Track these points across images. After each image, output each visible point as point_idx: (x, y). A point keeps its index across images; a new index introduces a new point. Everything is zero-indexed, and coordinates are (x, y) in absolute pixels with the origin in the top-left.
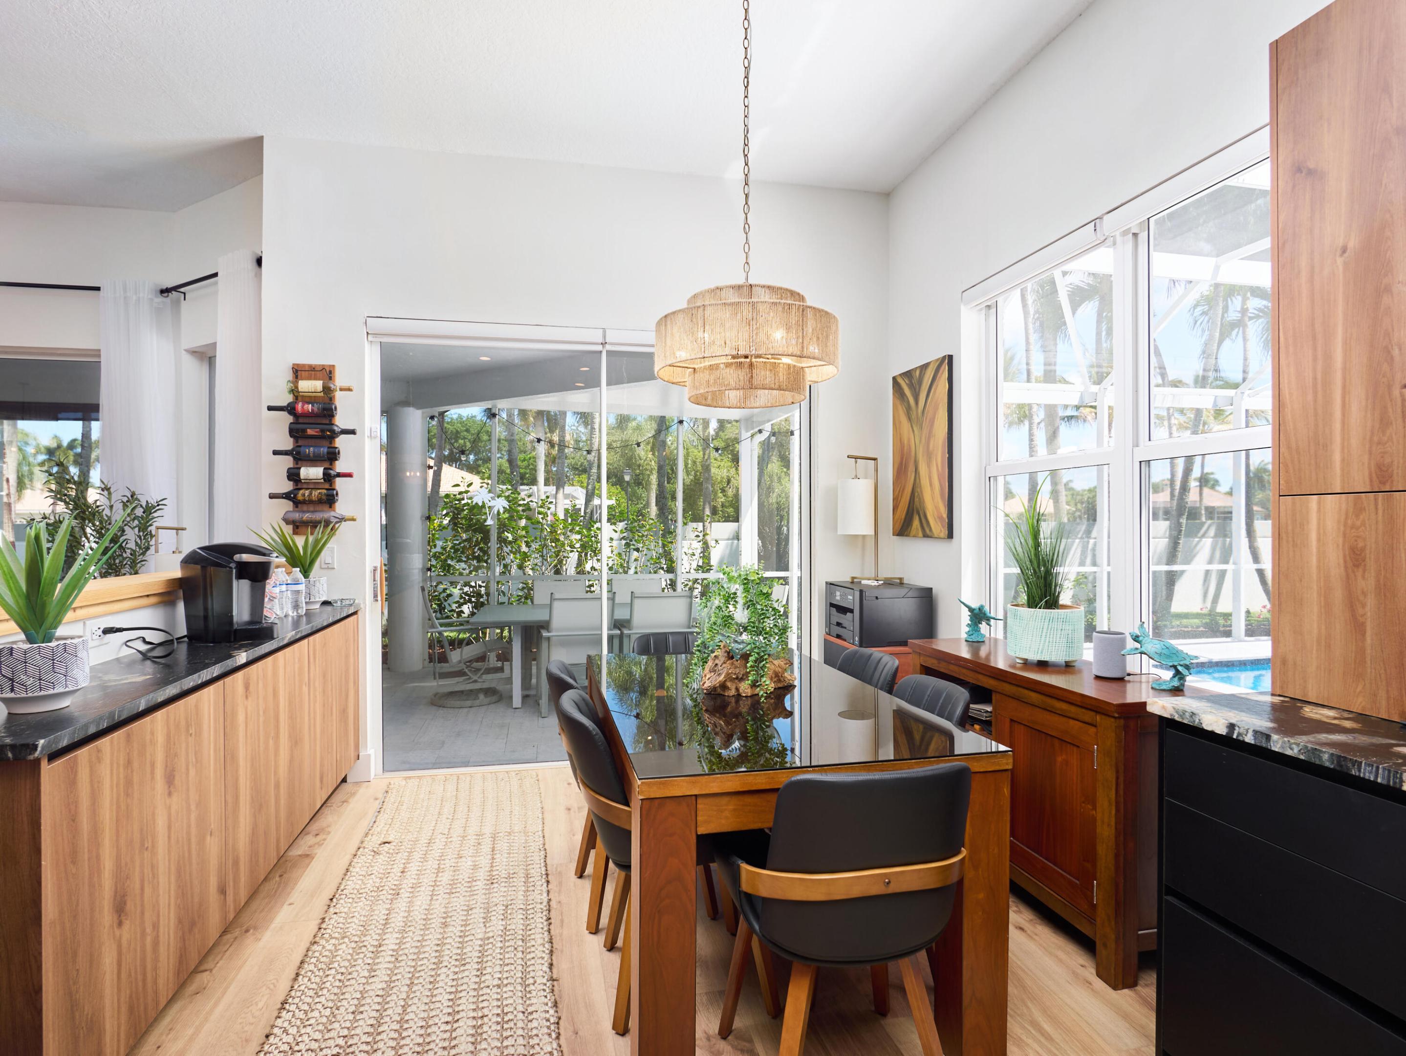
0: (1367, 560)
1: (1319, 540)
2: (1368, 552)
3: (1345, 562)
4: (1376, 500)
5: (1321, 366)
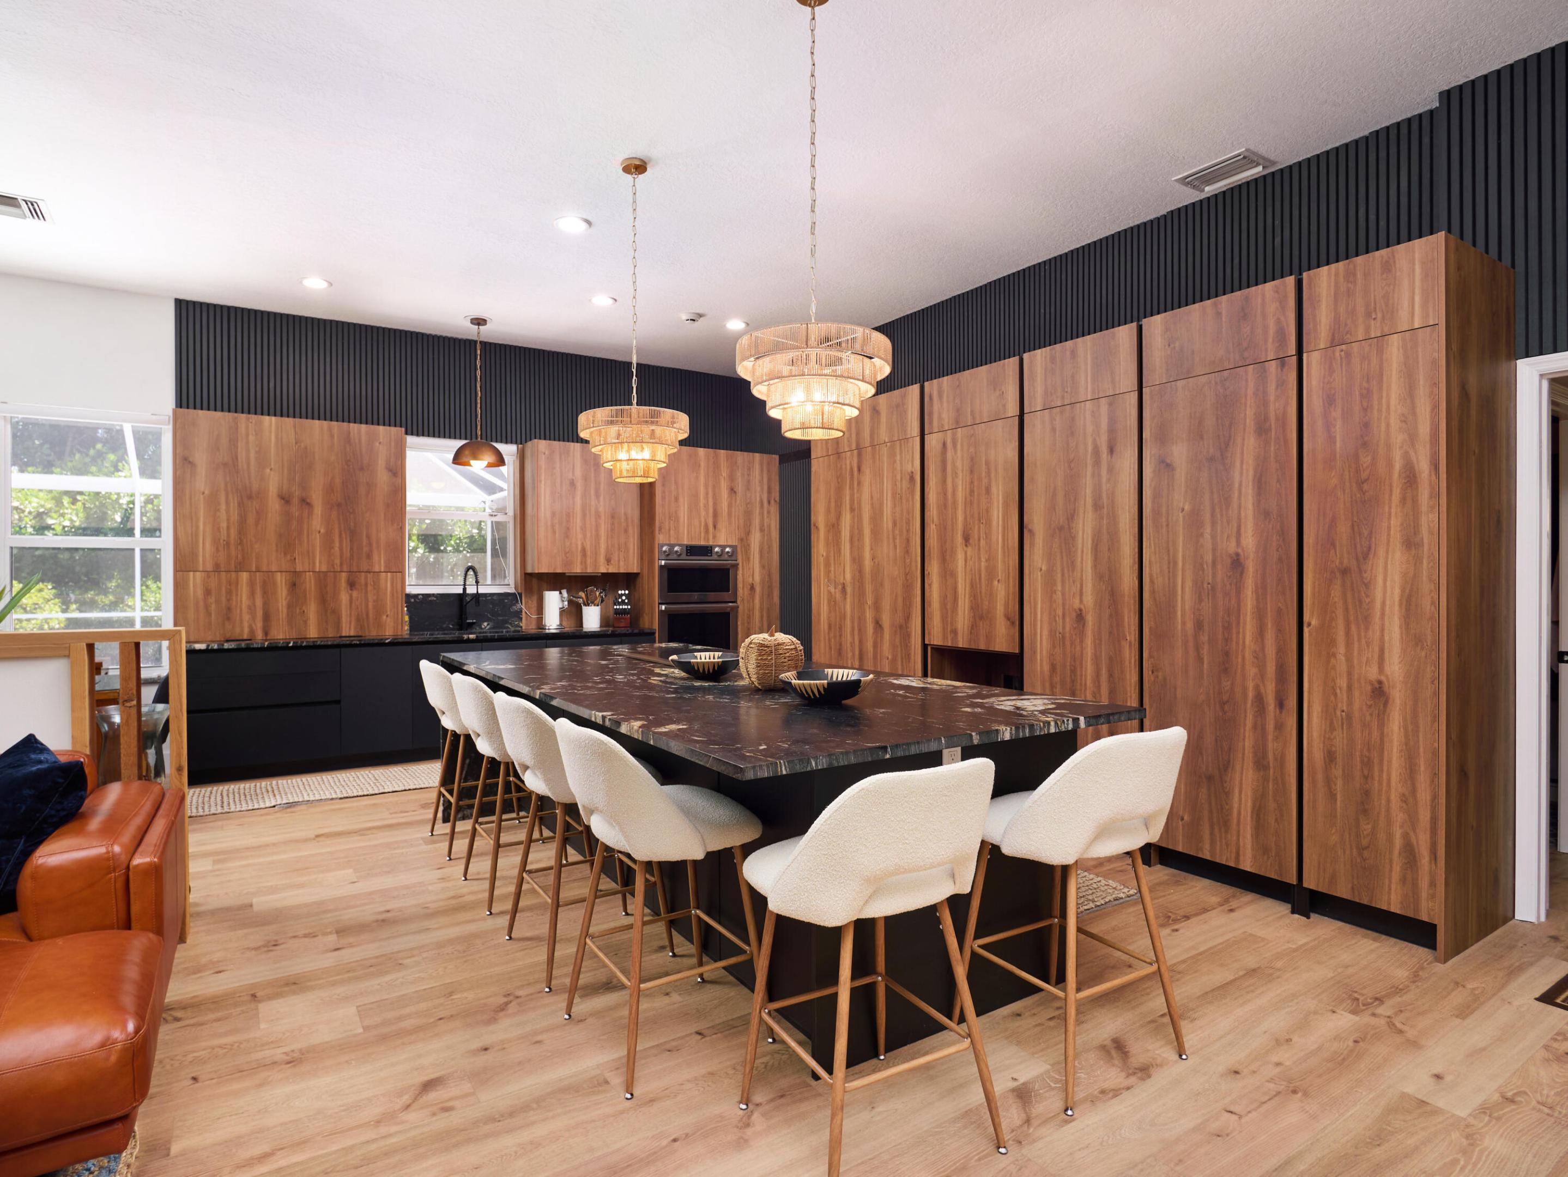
0: (212, 593)
1: (194, 587)
2: (212, 591)
3: (204, 593)
4: (215, 574)
5: (194, 528)
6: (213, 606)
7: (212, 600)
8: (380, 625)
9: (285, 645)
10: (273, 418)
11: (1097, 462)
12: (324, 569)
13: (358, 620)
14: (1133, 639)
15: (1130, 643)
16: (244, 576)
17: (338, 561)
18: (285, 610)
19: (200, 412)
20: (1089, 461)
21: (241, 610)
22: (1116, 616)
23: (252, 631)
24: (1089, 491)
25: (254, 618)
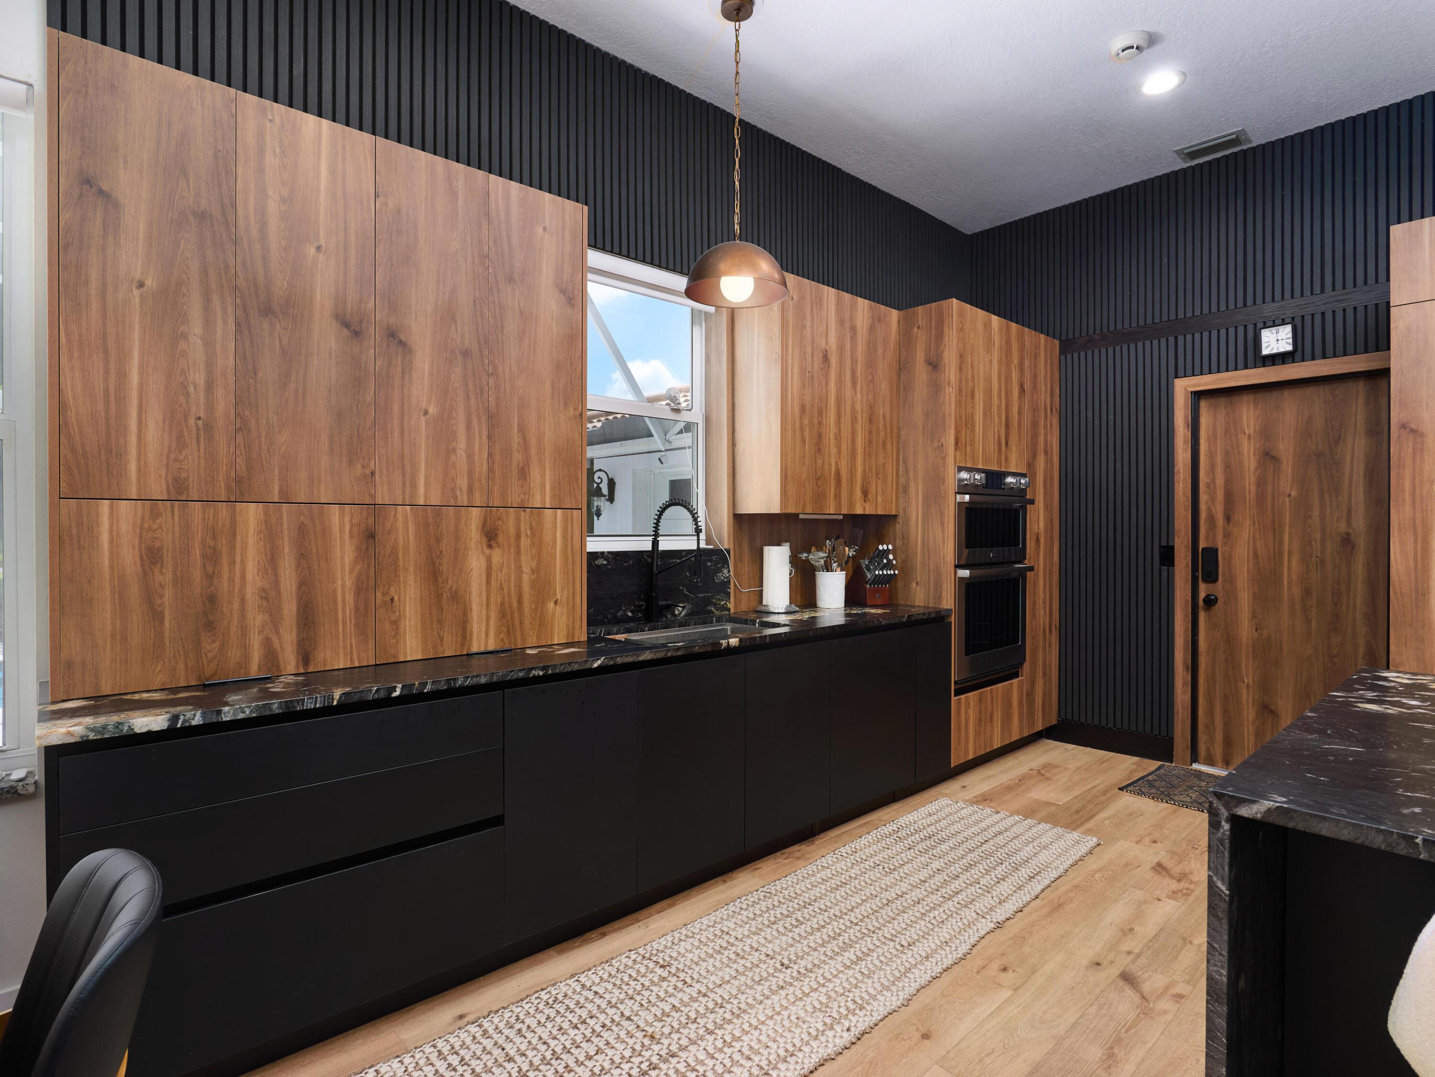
0: (165, 557)
1: (111, 542)
2: (165, 551)
3: (142, 560)
4: (172, 507)
5: (113, 378)
6: (168, 594)
7: (165, 576)
8: (542, 623)
9: (382, 694)
10: (325, 123)
12: (435, 500)
13: (502, 614)
16: (252, 514)
17: (463, 483)
18: (350, 598)
19: (134, 60)
21: (243, 601)
23: (271, 656)
25: (275, 619)
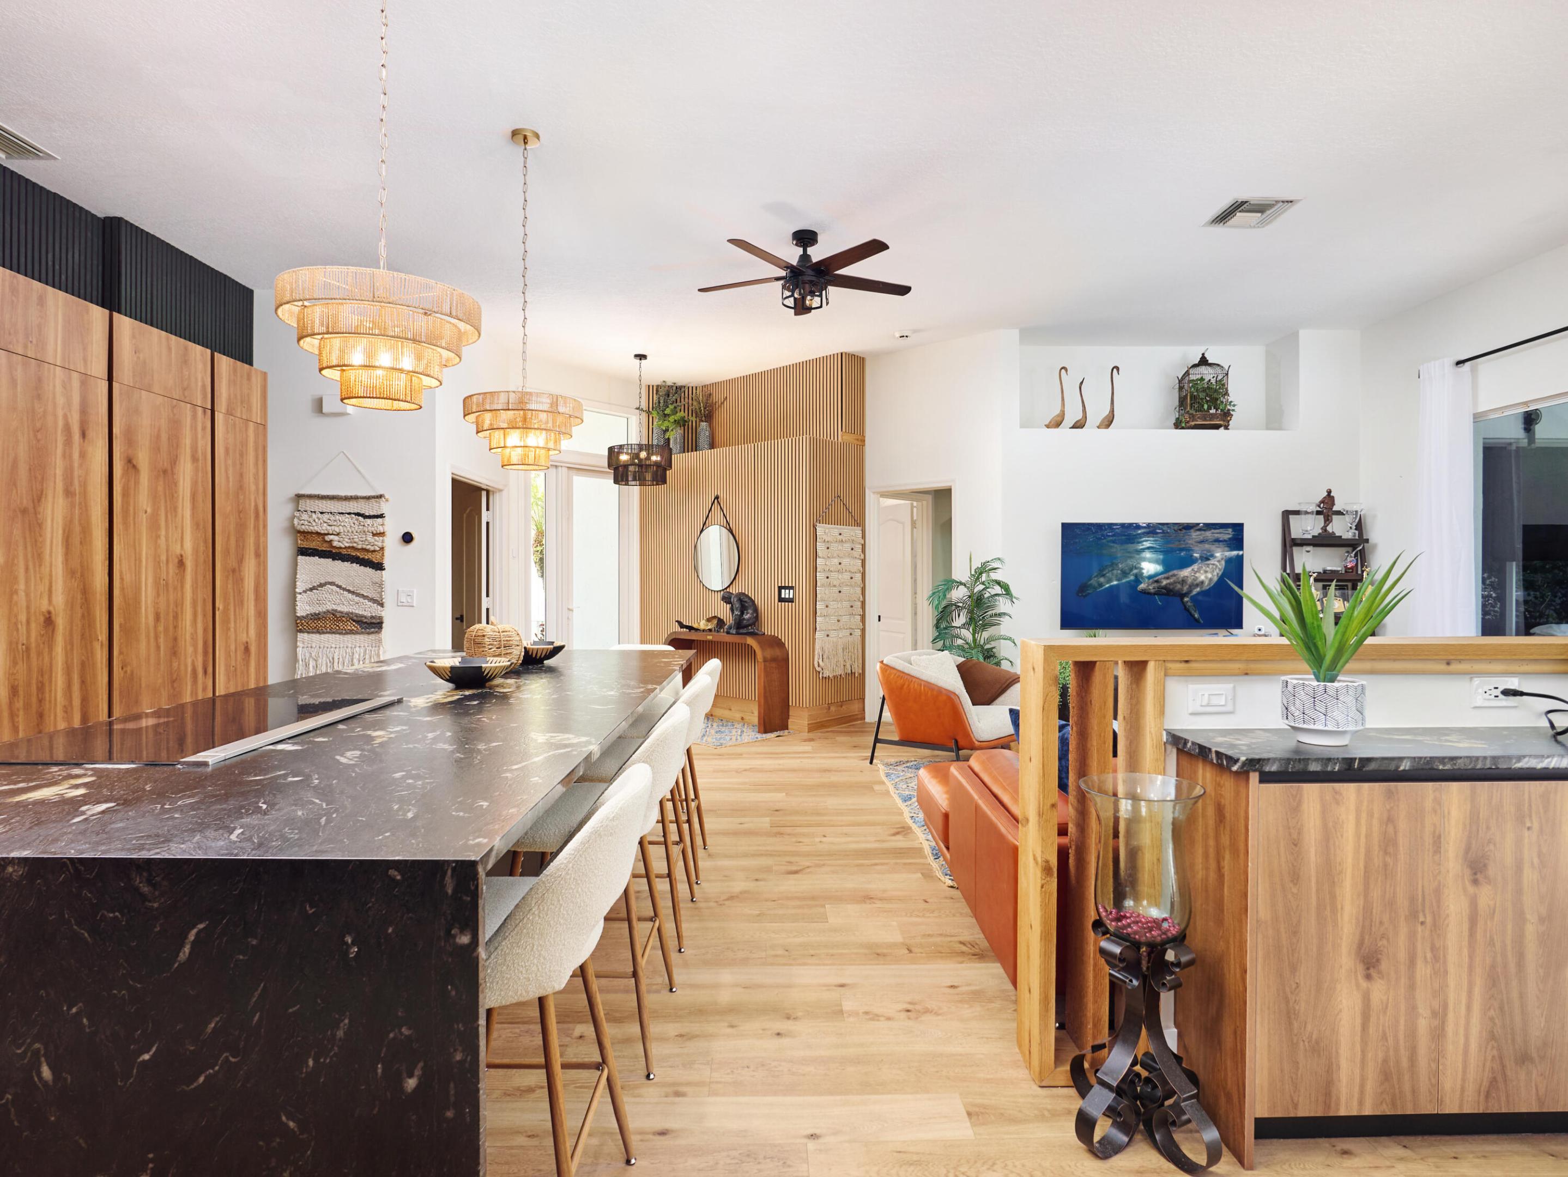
11: (68, 442)
14: (104, 639)
15: (102, 642)
20: (60, 439)
22: (88, 616)
24: (59, 472)
